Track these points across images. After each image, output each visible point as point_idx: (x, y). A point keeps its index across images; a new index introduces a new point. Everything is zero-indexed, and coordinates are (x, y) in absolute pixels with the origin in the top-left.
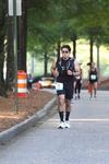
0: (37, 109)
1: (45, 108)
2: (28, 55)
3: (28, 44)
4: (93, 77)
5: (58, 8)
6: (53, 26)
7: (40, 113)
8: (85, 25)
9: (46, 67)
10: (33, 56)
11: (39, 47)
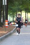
0: (11, 30)
1: (13, 30)
2: (8, 16)
3: (8, 12)
4: (26, 22)
5: (17, 3)
6: (15, 8)
7: (12, 32)
8: (24, 7)
9: (13, 19)
10: (10, 16)
11: (11, 13)
